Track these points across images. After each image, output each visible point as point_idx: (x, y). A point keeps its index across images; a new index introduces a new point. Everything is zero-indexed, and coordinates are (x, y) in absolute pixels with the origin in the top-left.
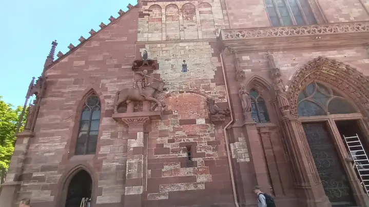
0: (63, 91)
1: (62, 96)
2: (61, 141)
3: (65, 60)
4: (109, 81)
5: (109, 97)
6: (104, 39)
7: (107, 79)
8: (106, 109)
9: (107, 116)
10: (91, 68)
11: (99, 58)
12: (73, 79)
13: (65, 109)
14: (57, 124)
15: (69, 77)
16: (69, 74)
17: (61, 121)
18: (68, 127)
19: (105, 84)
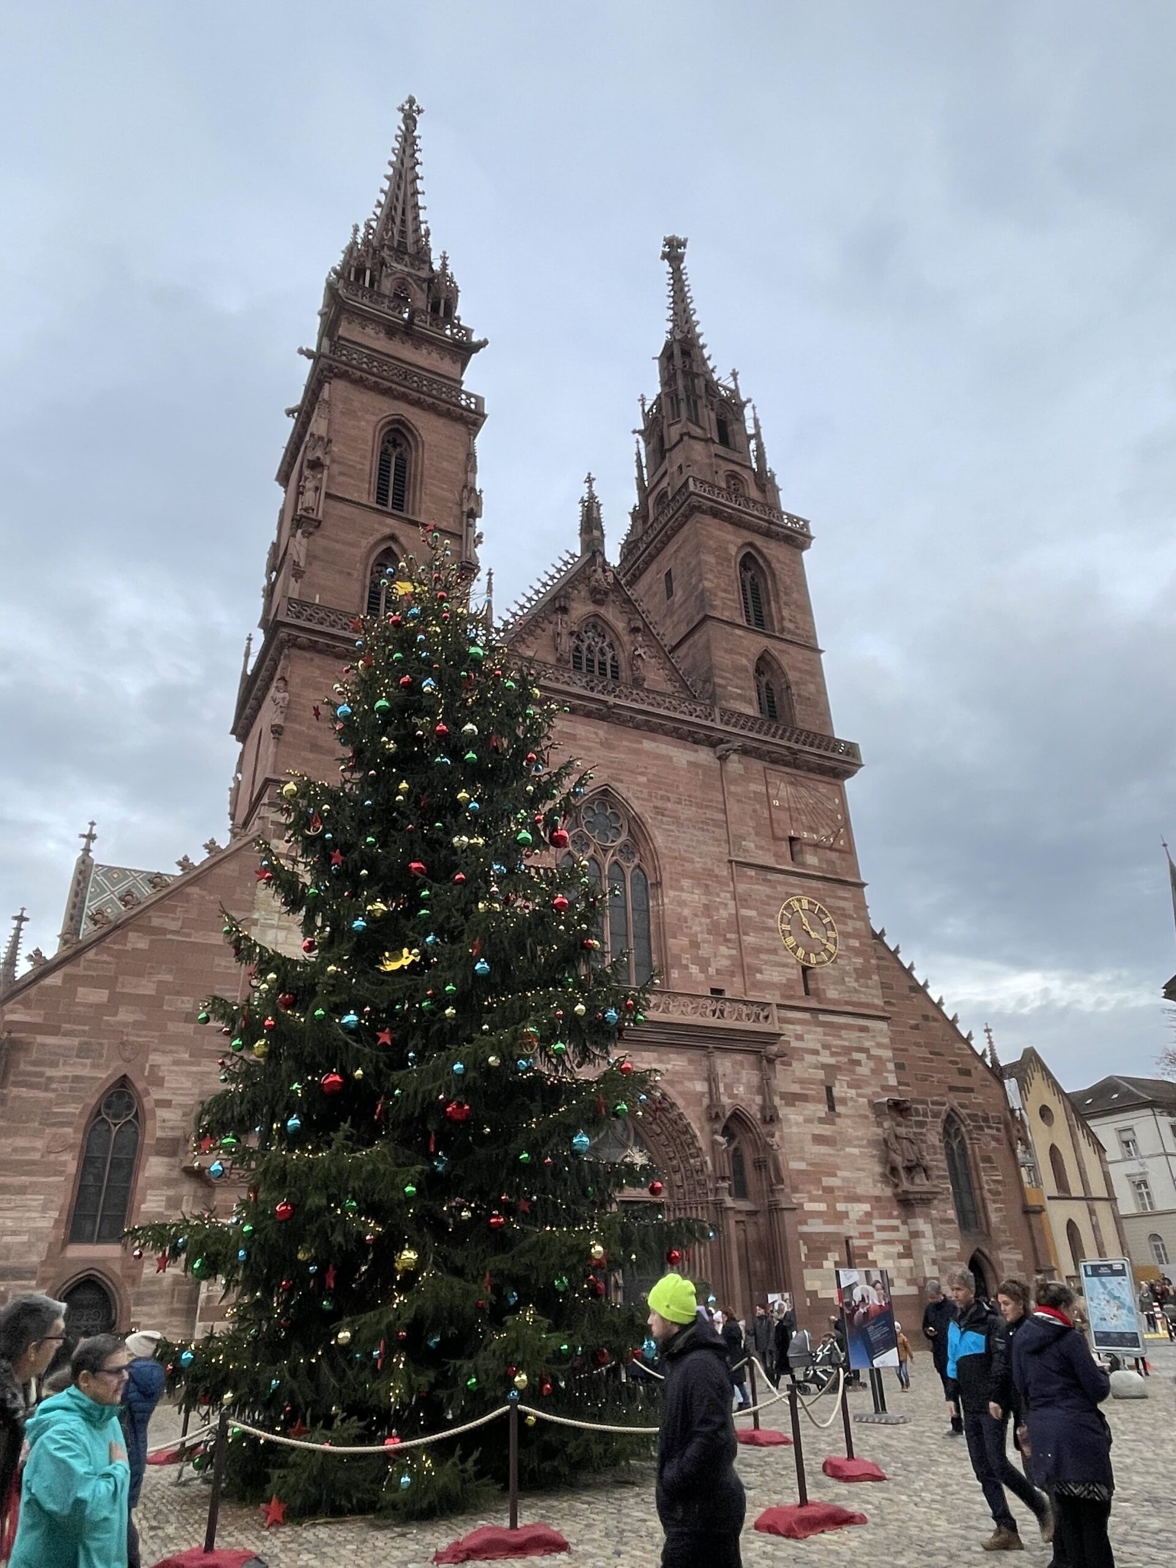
0: (49, 1072)
1: (46, 1089)
2: (45, 1209)
3: (54, 980)
4: (168, 1059)
5: (166, 1104)
6: (163, 931)
7: (164, 1052)
8: (159, 1134)
9: (158, 1153)
10: (125, 1015)
11: (147, 987)
12: (75, 1041)
13: (54, 1125)
14: (33, 1163)
15: (66, 1034)
16: (66, 1026)
17: (42, 1156)
18: (61, 1173)
19: (159, 1066)
